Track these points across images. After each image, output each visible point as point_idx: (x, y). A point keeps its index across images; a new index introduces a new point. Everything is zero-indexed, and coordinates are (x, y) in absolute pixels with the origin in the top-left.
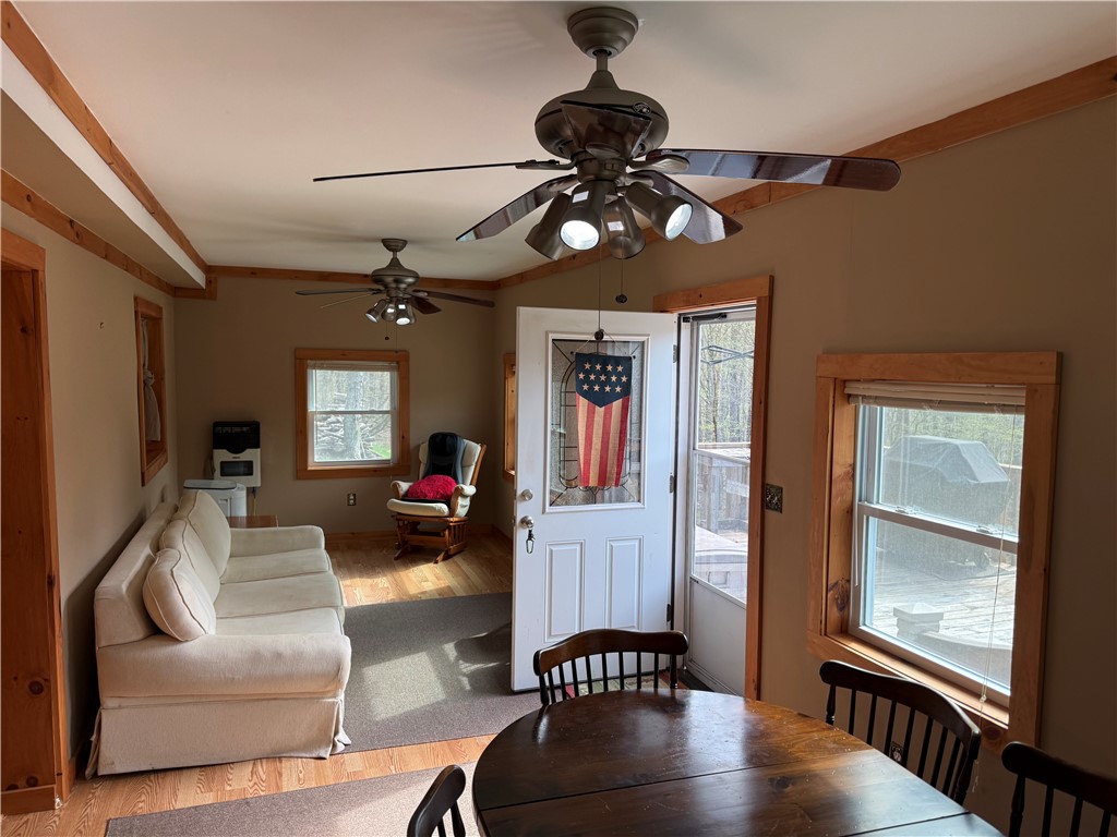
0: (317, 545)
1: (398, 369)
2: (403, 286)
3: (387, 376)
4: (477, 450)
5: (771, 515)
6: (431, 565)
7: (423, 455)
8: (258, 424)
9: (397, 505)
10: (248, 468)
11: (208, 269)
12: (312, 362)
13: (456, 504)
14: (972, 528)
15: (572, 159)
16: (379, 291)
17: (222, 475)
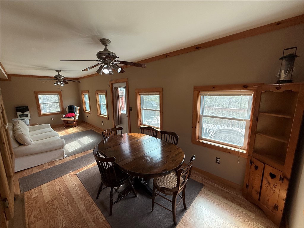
0: (49, 127)
1: (59, 94)
2: (61, 79)
3: (57, 95)
4: (78, 108)
5: (130, 111)
6: (72, 128)
7: (67, 109)
8: (28, 107)
9: (63, 119)
10: (27, 115)
11: (8, 75)
12: (39, 94)
13: (75, 117)
14: (155, 109)
15: (103, 60)
16: (56, 80)
17: (20, 117)
